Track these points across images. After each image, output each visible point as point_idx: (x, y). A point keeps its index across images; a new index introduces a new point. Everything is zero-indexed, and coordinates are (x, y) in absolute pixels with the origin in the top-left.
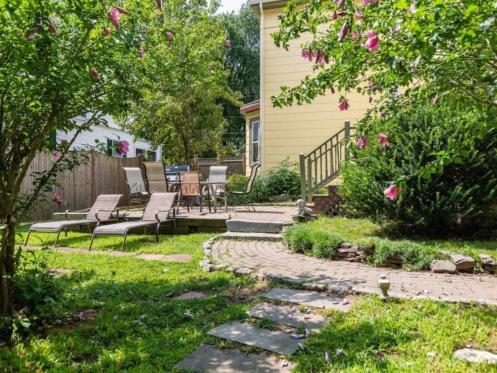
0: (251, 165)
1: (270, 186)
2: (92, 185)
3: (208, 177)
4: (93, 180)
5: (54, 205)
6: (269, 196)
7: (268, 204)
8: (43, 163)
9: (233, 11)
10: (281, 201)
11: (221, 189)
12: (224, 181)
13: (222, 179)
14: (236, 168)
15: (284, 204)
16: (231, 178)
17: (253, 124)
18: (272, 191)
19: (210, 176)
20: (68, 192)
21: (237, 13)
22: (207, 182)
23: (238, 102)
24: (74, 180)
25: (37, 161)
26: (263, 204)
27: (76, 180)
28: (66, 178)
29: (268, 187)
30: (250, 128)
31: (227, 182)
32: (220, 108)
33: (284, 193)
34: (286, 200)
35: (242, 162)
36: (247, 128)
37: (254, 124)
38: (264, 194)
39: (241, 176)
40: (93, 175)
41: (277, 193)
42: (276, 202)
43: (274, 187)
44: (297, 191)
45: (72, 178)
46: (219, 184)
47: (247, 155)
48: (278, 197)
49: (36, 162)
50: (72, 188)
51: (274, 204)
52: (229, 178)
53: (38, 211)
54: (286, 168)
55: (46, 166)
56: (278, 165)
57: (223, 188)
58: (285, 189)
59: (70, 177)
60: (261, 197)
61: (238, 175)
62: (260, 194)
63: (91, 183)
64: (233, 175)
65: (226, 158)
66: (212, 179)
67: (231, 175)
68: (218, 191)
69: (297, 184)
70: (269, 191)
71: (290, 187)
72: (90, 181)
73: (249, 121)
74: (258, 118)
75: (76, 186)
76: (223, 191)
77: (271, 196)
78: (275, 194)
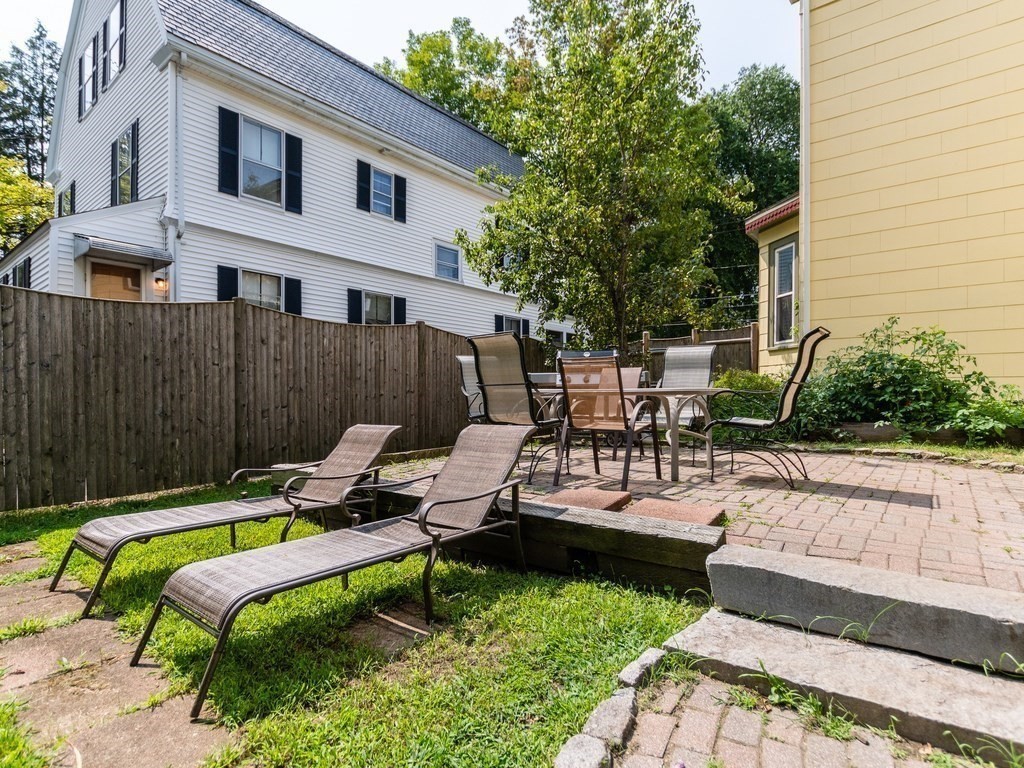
0: (772, 348)
1: (835, 397)
2: (420, 396)
3: (661, 376)
4: (422, 385)
5: (330, 438)
6: (833, 425)
7: (833, 446)
8: (303, 351)
9: (724, 86)
10: (876, 440)
11: (697, 408)
12: (704, 386)
13: (699, 380)
14: (736, 357)
15: (886, 448)
16: (723, 378)
17: (777, 255)
18: (841, 412)
19: (667, 373)
20: (363, 412)
21: (732, 89)
22: (657, 389)
23: (741, 206)
24: (378, 386)
25: (290, 348)
26: (818, 447)
27: (382, 384)
28: (358, 381)
29: (830, 401)
30: (771, 263)
31: (713, 388)
32: (696, 218)
33: (885, 419)
34: (891, 439)
35: (749, 342)
36: (763, 264)
37: (780, 253)
38: (817, 417)
39: (748, 373)
40: (421, 373)
41: (859, 418)
42: (857, 445)
43: (847, 402)
44: (926, 414)
45: (371, 382)
46: (689, 396)
47: (763, 325)
48: (863, 429)
49: (287, 349)
50: (374, 401)
51: (851, 447)
52: (718, 379)
53: (293, 451)
54: (886, 347)
55: (312, 357)
56: (861, 342)
57: (701, 407)
58: (885, 405)
59: (369, 379)
60: (810, 426)
61: (740, 373)
62: (804, 418)
63: (416, 392)
64: (728, 373)
65: (713, 335)
66: (672, 380)
67: (724, 371)
68: (688, 413)
69: (926, 393)
70: (834, 413)
71: (903, 403)
72: (414, 387)
73: (767, 249)
74: (795, 237)
75: (382, 398)
76: (702, 414)
77: (839, 426)
78: (852, 420)
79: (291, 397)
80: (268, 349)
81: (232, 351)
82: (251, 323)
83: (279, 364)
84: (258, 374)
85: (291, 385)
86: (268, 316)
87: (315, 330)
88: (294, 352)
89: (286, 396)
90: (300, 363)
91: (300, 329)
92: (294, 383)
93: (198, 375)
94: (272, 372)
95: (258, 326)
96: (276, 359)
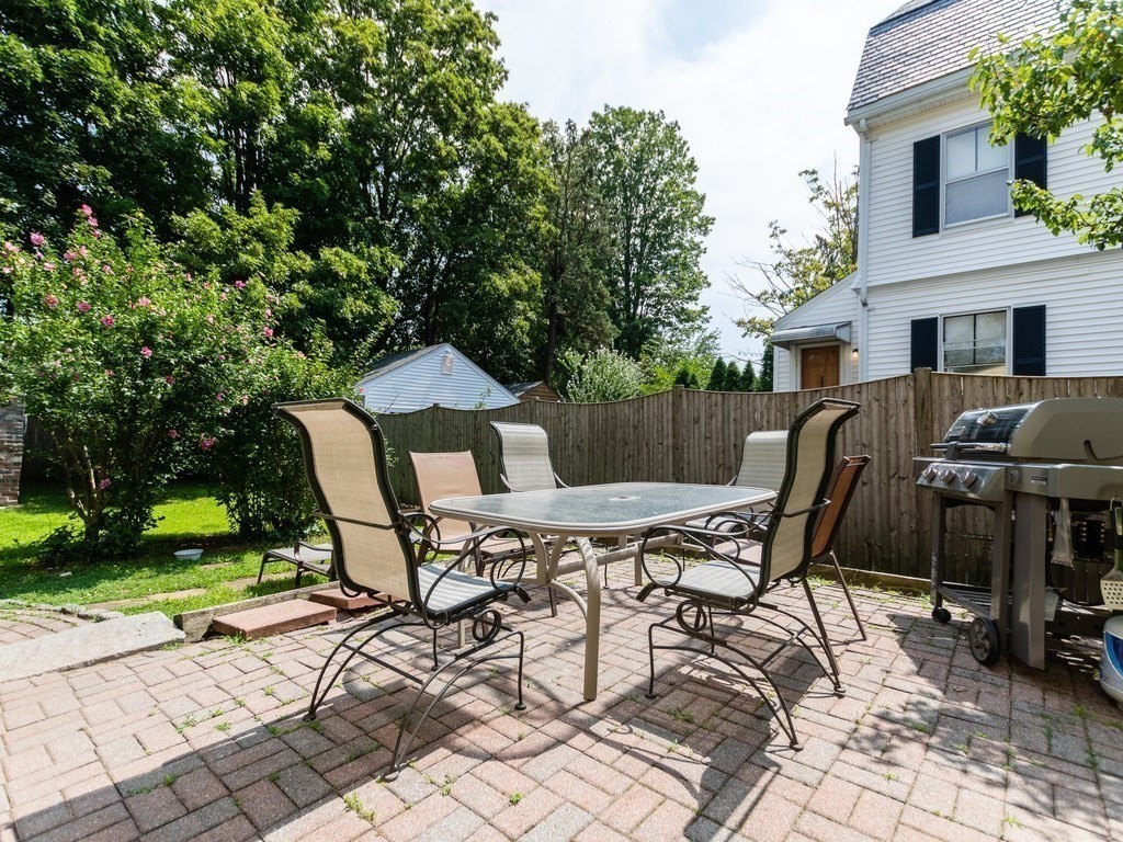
79: (721, 474)
80: (699, 428)
81: (670, 432)
82: (685, 406)
83: (708, 442)
84: (691, 451)
85: (720, 462)
86: (699, 397)
87: (745, 405)
88: (723, 430)
89: (715, 471)
90: (729, 440)
91: (729, 406)
92: (724, 461)
93: (648, 453)
94: (702, 449)
95: (691, 408)
96: (706, 438)
